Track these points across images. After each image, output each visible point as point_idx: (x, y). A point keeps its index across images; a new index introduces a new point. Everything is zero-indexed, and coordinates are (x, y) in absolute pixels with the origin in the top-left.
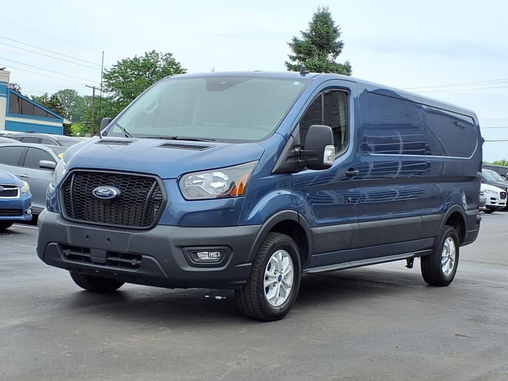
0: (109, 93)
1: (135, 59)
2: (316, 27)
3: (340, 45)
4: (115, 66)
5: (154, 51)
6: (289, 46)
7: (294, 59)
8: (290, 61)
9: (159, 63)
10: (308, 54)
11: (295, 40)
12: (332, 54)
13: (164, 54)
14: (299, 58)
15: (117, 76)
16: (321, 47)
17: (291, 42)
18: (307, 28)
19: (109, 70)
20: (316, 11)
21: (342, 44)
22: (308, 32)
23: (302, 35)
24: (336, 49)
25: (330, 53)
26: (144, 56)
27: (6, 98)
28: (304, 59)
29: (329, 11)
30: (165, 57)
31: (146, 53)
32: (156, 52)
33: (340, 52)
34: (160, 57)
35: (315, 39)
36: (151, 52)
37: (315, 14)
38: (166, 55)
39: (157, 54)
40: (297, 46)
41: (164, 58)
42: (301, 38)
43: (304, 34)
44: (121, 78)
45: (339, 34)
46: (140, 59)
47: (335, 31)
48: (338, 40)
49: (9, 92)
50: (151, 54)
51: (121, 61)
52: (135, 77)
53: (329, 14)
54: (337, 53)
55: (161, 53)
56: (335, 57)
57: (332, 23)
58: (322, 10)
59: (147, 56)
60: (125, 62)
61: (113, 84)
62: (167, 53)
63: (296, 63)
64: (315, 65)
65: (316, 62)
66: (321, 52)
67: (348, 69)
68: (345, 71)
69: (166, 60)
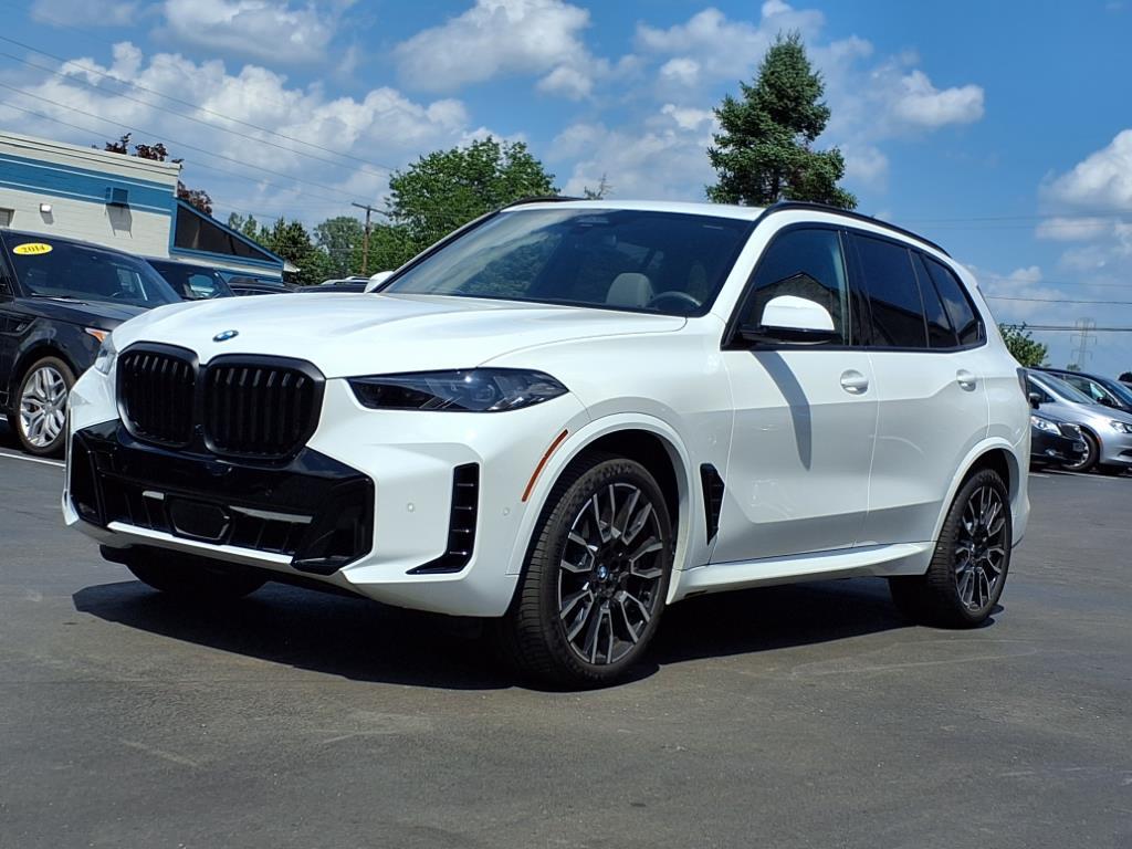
1: (453, 152)
3: (824, 114)
4: (415, 167)
5: (488, 140)
6: (716, 115)
8: (716, 147)
9: (499, 162)
11: (729, 102)
12: (805, 132)
13: (511, 145)
14: (736, 141)
16: (782, 117)
17: (721, 106)
18: (753, 78)
19: (403, 174)
20: (774, 43)
22: (754, 85)
23: (742, 92)
24: (814, 123)
25: (800, 129)
26: (471, 147)
27: (169, 218)
29: (801, 42)
30: (512, 151)
31: (475, 143)
32: (494, 142)
33: (822, 127)
34: (502, 151)
35: (769, 99)
36: (485, 141)
37: (772, 49)
38: (514, 146)
39: (496, 145)
41: (510, 153)
42: (741, 99)
43: (746, 89)
45: (820, 92)
46: (464, 153)
47: (812, 83)
48: (815, 103)
50: (482, 145)
51: (427, 157)
53: (801, 49)
55: (504, 142)
56: (811, 138)
57: (807, 67)
58: (785, 41)
59: (476, 147)
62: (516, 143)
65: (770, 148)
66: (781, 128)
67: (836, 163)
68: (828, 168)
69: (514, 157)
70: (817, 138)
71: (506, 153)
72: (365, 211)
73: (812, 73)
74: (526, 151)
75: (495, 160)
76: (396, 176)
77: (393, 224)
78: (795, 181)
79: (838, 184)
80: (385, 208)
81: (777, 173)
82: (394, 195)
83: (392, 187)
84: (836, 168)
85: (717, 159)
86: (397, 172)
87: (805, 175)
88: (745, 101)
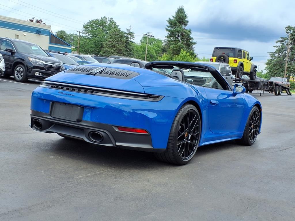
0: (85, 34)
1: (97, 20)
2: (178, 14)
3: (187, 22)
4: (88, 22)
5: (105, 17)
6: (167, 21)
7: (169, 27)
8: (167, 28)
9: (107, 22)
10: (174, 25)
11: (170, 19)
12: (184, 25)
13: (109, 18)
14: (171, 27)
15: (89, 27)
16: (180, 22)
17: (168, 20)
18: (174, 15)
19: (86, 24)
20: (178, 8)
21: (188, 21)
22: (175, 16)
23: (172, 17)
24: (186, 23)
25: (183, 24)
26: (101, 18)
27: (49, 37)
28: (173, 27)
29: (184, 8)
31: (102, 17)
32: (106, 17)
33: (187, 24)
34: (107, 19)
35: (178, 19)
36: (104, 17)
37: (178, 9)
38: (110, 19)
39: (106, 18)
40: (170, 22)
41: (109, 20)
42: (172, 18)
43: (173, 17)
44: (90, 28)
45: (187, 17)
46: (99, 20)
47: (186, 16)
48: (186, 20)
49: (50, 34)
50: (103, 18)
51: (91, 21)
52: (97, 28)
53: (184, 9)
54: (186, 25)
55: (108, 18)
56: (185, 26)
57: (185, 13)
58: (181, 7)
59: (102, 19)
60: (93, 21)
61: (87, 31)
63: (170, 28)
64: (178, 30)
65: (178, 29)
66: (180, 25)
67: (190, 31)
68: (189, 32)
69: (110, 21)
70: (186, 27)
71: (108, 20)
72: (79, 33)
73: (186, 14)
74: (113, 20)
75: (106, 21)
76: (84, 25)
77: (84, 35)
78: (182, 35)
79: (191, 36)
80: (82, 32)
81: (179, 33)
82: (84, 29)
83: (83, 27)
84: (190, 33)
85: (167, 30)
86: (84, 24)
87: (184, 34)
88: (173, 19)
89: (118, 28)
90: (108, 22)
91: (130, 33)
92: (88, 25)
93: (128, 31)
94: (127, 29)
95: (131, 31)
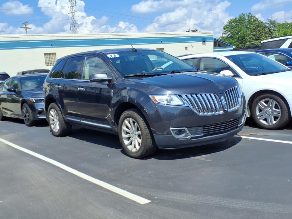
0: (226, 34)
1: (235, 18)
4: (227, 23)
5: (243, 13)
26: (239, 16)
27: (213, 42)
30: (248, 15)
34: (246, 15)
36: (241, 14)
38: (248, 14)
39: (244, 14)
46: (238, 18)
49: (213, 39)
60: (231, 20)
61: (227, 31)
62: (249, 13)
72: (222, 34)
74: (251, 14)
75: (245, 17)
76: (224, 26)
82: (225, 30)
83: (224, 28)
89: (258, 20)
90: (247, 18)
91: (272, 22)
92: (227, 26)
93: (269, 21)
94: (268, 19)
95: (273, 20)
